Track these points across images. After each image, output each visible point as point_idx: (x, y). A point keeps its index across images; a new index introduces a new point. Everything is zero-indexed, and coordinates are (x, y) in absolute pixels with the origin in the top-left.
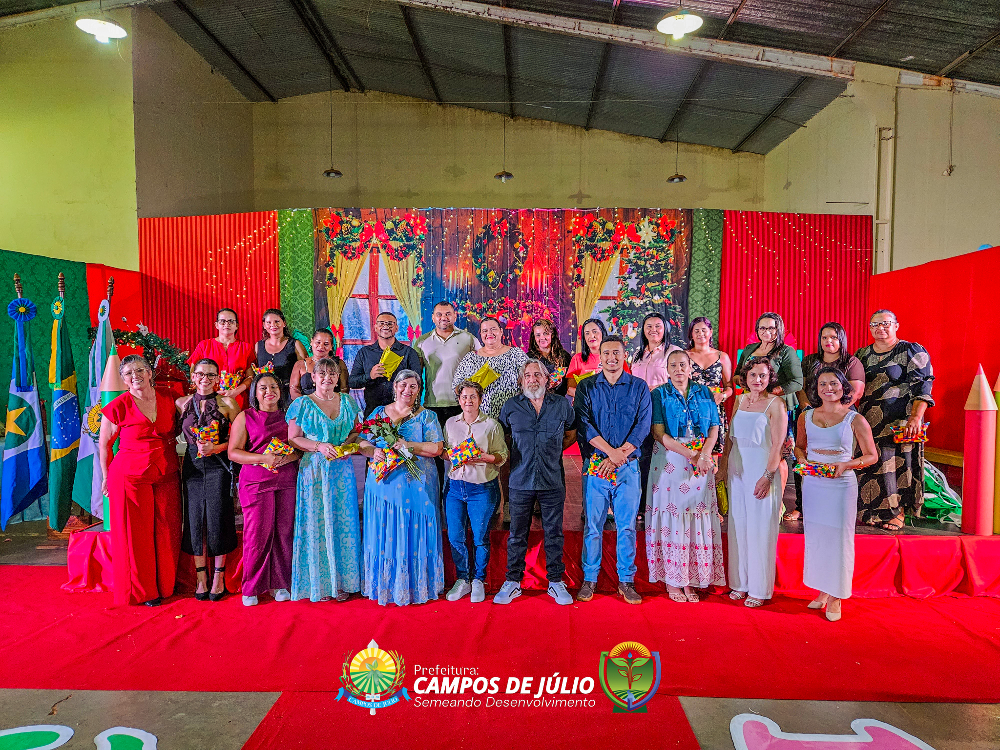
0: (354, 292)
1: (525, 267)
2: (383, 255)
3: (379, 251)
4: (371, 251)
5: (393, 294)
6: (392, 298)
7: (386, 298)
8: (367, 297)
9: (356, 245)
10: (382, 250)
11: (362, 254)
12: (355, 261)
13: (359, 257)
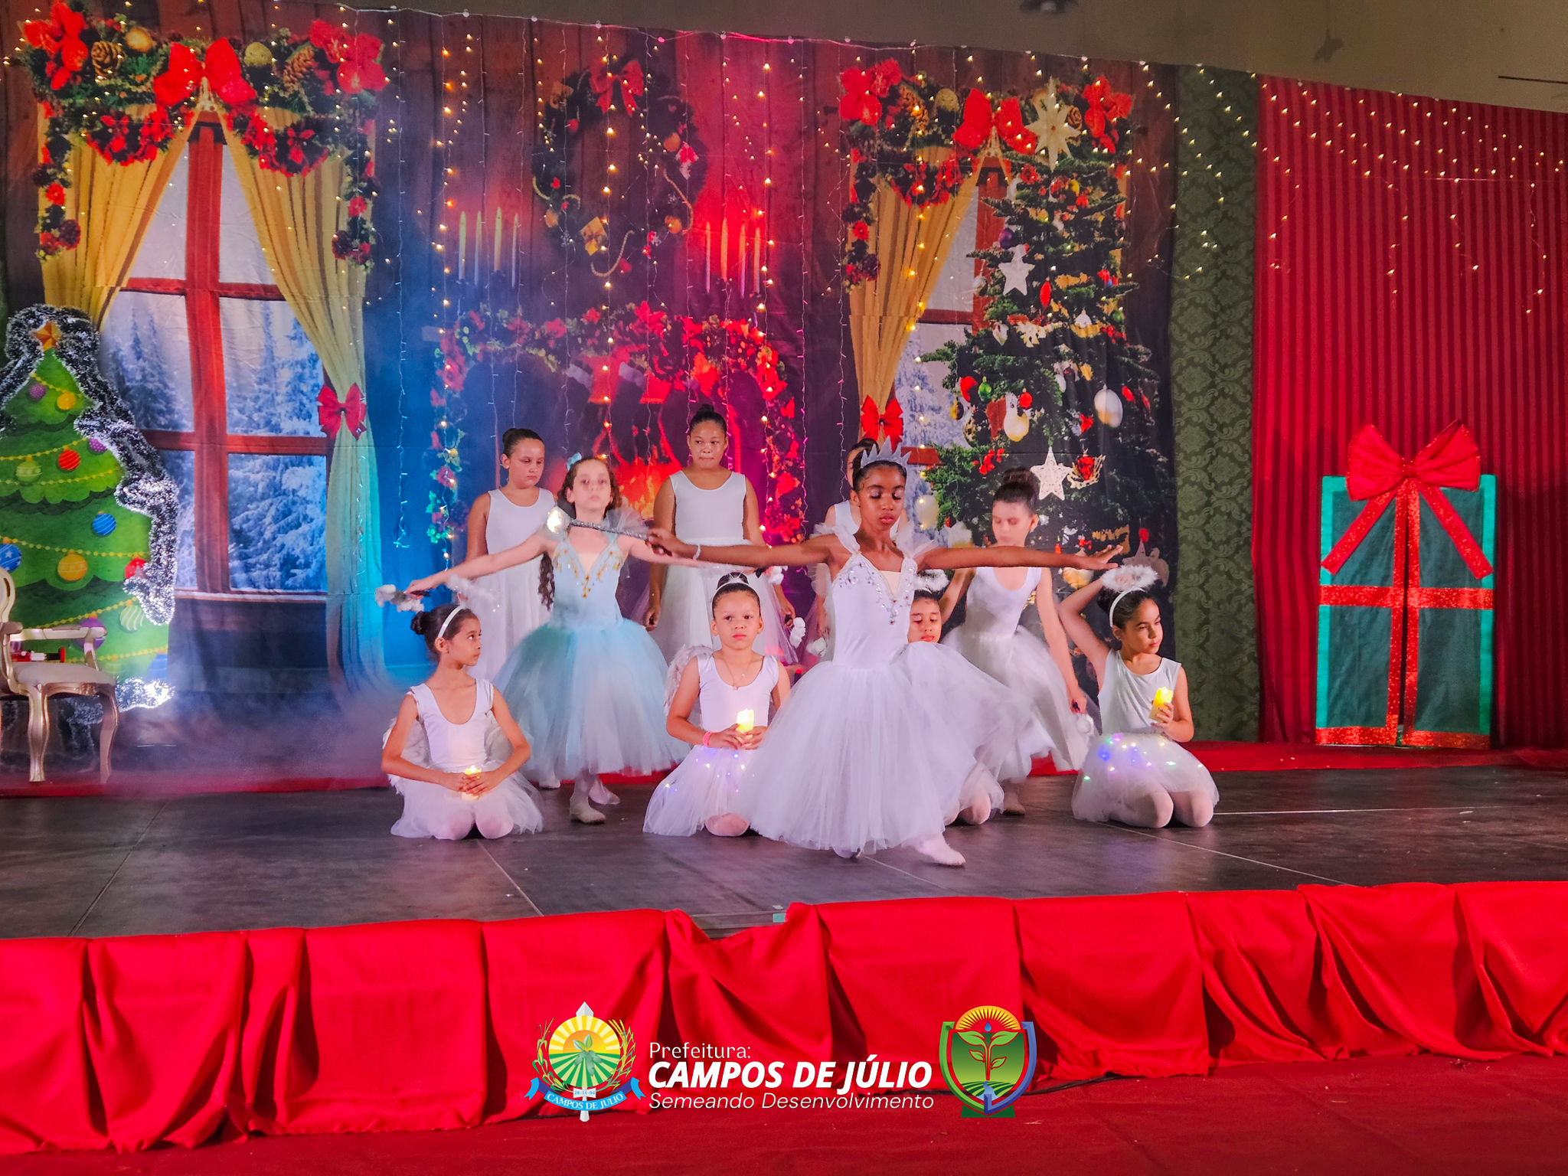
0: (136, 271)
1: (697, 209)
2: (233, 151)
3: (220, 139)
4: (194, 138)
5: (270, 281)
6: (268, 293)
7: (246, 292)
8: (180, 289)
9: (138, 113)
10: (228, 134)
11: (163, 147)
12: (138, 167)
13: (153, 157)
